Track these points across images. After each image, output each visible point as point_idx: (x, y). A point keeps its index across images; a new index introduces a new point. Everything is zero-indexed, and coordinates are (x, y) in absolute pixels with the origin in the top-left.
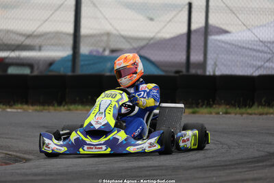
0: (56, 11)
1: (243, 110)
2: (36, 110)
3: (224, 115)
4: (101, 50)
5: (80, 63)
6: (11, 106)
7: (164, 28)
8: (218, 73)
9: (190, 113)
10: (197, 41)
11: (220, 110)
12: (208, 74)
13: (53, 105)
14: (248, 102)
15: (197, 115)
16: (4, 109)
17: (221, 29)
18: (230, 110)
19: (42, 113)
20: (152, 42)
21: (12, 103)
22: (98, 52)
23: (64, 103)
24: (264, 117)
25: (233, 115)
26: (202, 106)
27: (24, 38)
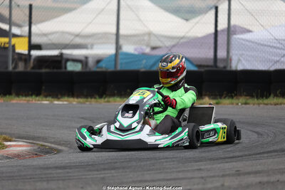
0: (99, 14)
1: (261, 101)
2: (81, 103)
3: (243, 106)
5: (119, 61)
6: (58, 99)
7: (191, 29)
8: (240, 67)
10: (222, 40)
12: (232, 69)
13: (95, 98)
14: (265, 93)
15: (220, 106)
16: (52, 102)
17: (242, 28)
18: (250, 101)
19: (83, 105)
20: (182, 41)
21: (59, 96)
23: (104, 96)
24: (279, 106)
25: (252, 105)
26: (225, 98)
27: (73, 37)
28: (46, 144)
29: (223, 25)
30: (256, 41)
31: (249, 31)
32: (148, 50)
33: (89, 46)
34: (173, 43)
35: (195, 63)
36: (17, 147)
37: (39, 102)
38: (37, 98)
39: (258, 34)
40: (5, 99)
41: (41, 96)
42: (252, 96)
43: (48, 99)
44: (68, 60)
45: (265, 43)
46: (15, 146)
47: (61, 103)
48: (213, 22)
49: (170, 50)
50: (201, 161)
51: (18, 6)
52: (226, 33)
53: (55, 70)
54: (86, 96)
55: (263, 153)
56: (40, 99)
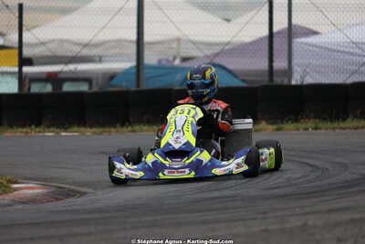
1: (336, 125)
2: (95, 133)
4: (171, 58)
6: (66, 129)
7: (240, 31)
8: (305, 83)
9: (274, 130)
10: (280, 45)
11: (309, 125)
12: (293, 83)
13: (115, 127)
14: (341, 114)
15: (281, 132)
16: (58, 133)
17: (307, 29)
18: (320, 125)
19: (101, 137)
20: (227, 47)
21: (67, 126)
22: (167, 60)
23: (127, 124)
24: (359, 131)
25: (324, 131)
26: (288, 121)
29: (280, 23)
31: (316, 33)
32: (177, 62)
33: (96, 59)
34: (216, 51)
35: (246, 78)
37: (41, 134)
38: (38, 129)
39: (329, 36)
41: (42, 127)
42: (325, 119)
43: (51, 129)
45: (334, 47)
47: (71, 134)
51: (7, 6)
52: (286, 36)
54: (103, 125)
56: (42, 130)
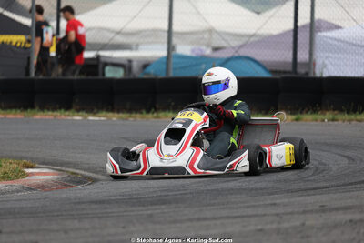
0: (147, 5)
1: (352, 117)
2: (123, 119)
3: (331, 123)
5: (172, 66)
6: (94, 114)
7: (264, 24)
8: (326, 74)
9: (293, 120)
10: (303, 38)
13: (141, 113)
14: (358, 107)
15: (300, 122)
16: (85, 117)
17: (329, 23)
18: (339, 116)
19: (127, 122)
20: (252, 39)
21: (95, 111)
23: (153, 110)
25: (340, 122)
26: (307, 112)
27: (113, 35)
28: (78, 171)
29: (304, 19)
30: (347, 39)
31: (338, 27)
32: (208, 52)
33: (134, 47)
34: (241, 43)
35: (269, 68)
36: (41, 175)
37: (69, 118)
38: (67, 113)
39: (349, 31)
40: (26, 113)
41: (73, 110)
42: (341, 111)
43: (80, 113)
44: (106, 64)
46: (38, 174)
47: (97, 119)
48: (292, 15)
49: (236, 52)
50: (276, 193)
52: (308, 29)
53: (90, 77)
54: (130, 111)
55: (356, 183)
56: (71, 114)
